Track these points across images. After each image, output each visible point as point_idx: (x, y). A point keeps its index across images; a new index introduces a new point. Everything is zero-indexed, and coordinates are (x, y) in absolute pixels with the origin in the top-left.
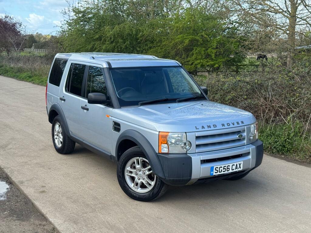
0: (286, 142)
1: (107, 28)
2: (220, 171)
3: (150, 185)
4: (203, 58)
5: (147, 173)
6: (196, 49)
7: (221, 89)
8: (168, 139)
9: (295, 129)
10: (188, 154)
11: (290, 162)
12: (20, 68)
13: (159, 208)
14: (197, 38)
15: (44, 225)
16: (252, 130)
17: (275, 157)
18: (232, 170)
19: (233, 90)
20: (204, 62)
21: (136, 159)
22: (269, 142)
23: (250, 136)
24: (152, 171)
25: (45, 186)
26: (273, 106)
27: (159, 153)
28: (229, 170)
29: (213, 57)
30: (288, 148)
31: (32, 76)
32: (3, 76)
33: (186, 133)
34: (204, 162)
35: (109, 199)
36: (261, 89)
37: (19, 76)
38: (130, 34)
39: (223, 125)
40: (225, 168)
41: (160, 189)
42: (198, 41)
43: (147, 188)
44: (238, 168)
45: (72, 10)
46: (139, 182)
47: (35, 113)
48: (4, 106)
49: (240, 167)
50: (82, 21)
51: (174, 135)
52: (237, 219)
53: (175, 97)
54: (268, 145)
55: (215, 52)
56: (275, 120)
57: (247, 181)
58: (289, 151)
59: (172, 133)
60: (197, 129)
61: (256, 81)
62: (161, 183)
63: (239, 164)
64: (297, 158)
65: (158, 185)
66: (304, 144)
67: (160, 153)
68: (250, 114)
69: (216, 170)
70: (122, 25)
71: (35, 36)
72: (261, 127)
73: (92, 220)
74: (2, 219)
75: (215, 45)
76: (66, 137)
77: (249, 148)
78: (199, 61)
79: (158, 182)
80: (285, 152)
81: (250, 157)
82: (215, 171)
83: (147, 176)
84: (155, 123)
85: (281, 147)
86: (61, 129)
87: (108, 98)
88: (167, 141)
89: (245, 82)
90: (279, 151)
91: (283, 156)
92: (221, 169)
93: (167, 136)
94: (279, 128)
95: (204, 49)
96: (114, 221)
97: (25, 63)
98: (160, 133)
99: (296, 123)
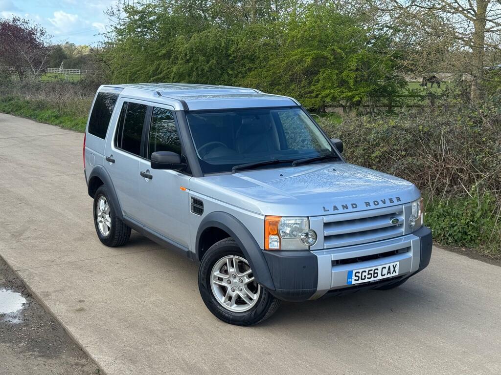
0: (468, 226)
1: (179, 38)
2: (363, 277)
3: (251, 299)
4: (335, 86)
5: (247, 280)
6: (324, 72)
7: (365, 139)
8: (280, 227)
9: (482, 206)
10: (311, 252)
11: (475, 259)
12: (41, 102)
13: (265, 337)
14: (325, 54)
15: (83, 365)
16: (413, 210)
17: (451, 250)
18: (382, 275)
19: (384, 140)
20: (336, 92)
21: (229, 259)
22: (441, 225)
23: (410, 221)
24: (253, 278)
25: (84, 301)
26: (447, 169)
27: (264, 250)
28: (377, 277)
29: (351, 85)
30: (472, 236)
31: (60, 116)
32: (13, 115)
33: (308, 217)
34: (337, 263)
35: (185, 321)
36: (428, 139)
37: (39, 115)
38: (216, 48)
39: (368, 204)
40: (370, 272)
41: (267, 307)
42: (326, 58)
43: (246, 305)
44: (391, 273)
45: (123, 9)
46: (234, 294)
47: (66, 177)
48: (15, 166)
49: (394, 270)
50: (139, 27)
51: (290, 220)
52: (389, 354)
53: (290, 158)
54: (439, 232)
55: (355, 76)
56: (450, 191)
57: (406, 292)
58: (474, 240)
59: (285, 218)
60: (325, 211)
61: (421, 127)
62: (268, 298)
63: (393, 265)
64: (486, 252)
65: (264, 299)
66: (497, 230)
67: (266, 250)
68: (410, 184)
69: (356, 276)
70: (203, 34)
71: (63, 47)
72: (428, 202)
73: (158, 357)
74: (16, 354)
75: (353, 65)
76: (117, 220)
77: (409, 241)
78: (327, 92)
79: (263, 295)
80: (466, 242)
81: (410, 254)
82: (354, 278)
83: (246, 286)
84: (258, 202)
85: (461, 233)
86: (108, 207)
87: (184, 160)
88: (278, 231)
89: (402, 129)
90: (458, 241)
91: (464, 250)
92: (364, 274)
93: (277, 222)
94: (457, 203)
95: (337, 72)
96: (194, 358)
97: (48, 94)
98: (267, 218)
99: (485, 195)
